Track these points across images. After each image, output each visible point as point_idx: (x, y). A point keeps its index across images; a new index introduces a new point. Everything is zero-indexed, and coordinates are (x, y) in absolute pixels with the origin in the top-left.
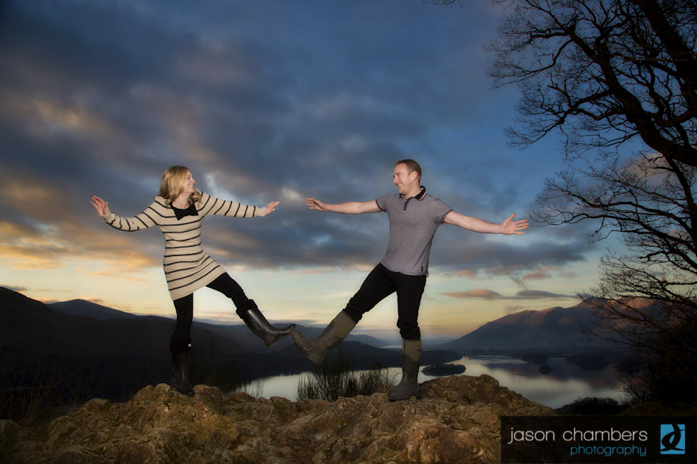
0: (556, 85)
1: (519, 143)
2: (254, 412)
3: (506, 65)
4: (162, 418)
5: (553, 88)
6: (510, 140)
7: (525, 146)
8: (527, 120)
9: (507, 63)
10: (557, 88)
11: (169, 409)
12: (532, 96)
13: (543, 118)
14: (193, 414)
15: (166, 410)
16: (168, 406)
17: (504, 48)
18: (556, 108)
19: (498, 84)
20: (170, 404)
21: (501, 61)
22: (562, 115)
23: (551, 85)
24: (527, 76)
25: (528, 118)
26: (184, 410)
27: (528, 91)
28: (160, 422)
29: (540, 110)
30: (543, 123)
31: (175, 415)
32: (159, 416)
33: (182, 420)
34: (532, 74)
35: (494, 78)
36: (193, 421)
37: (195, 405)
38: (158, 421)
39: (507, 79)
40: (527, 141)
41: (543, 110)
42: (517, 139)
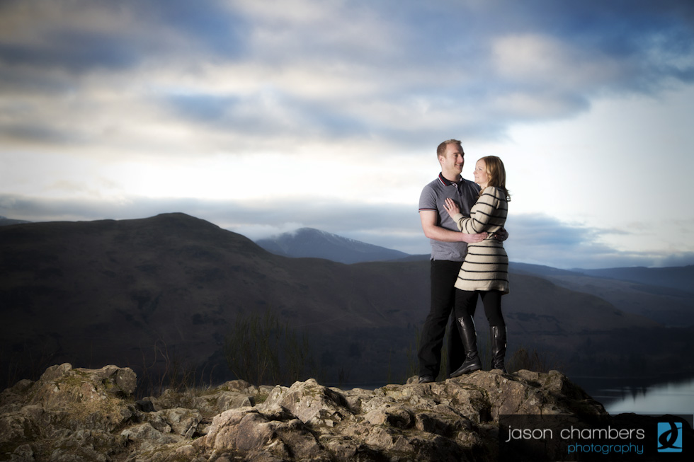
2: (226, 403)
4: (51, 399)
11: (59, 389)
14: (81, 395)
15: (56, 390)
16: (58, 386)
20: (60, 384)
26: (73, 390)
28: (49, 401)
31: (64, 395)
32: (48, 396)
33: (70, 401)
36: (80, 402)
37: (83, 386)
38: (48, 400)
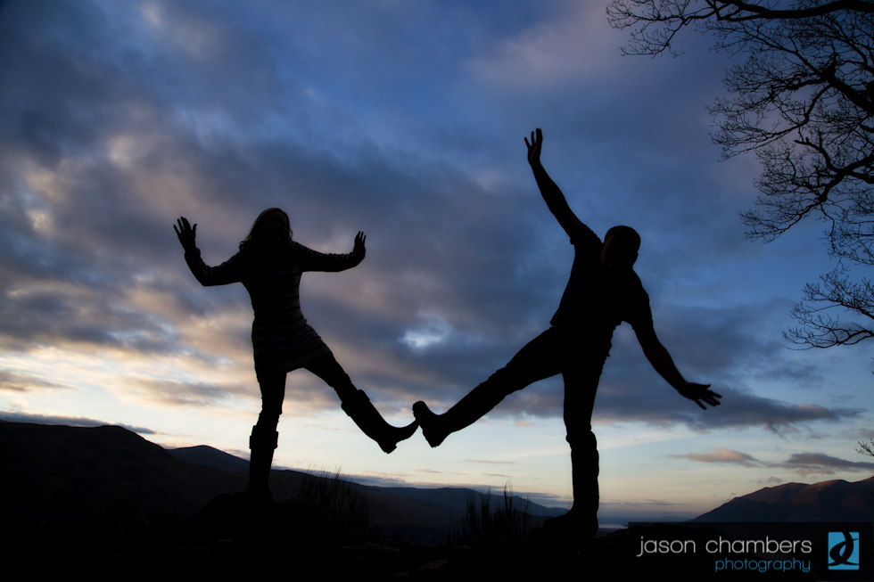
0: (807, 139)
1: (763, 233)
3: (739, 128)
5: (803, 143)
6: (750, 229)
7: (772, 236)
8: (773, 202)
9: (741, 125)
10: (808, 143)
12: (779, 167)
13: (797, 199)
17: (736, 107)
18: (813, 182)
19: (728, 153)
21: (731, 122)
22: (821, 191)
23: (801, 140)
24: (769, 140)
25: (773, 199)
27: (773, 162)
29: (790, 188)
30: (796, 206)
34: (776, 137)
35: (722, 146)
39: (741, 147)
40: (774, 229)
41: (795, 187)
42: (760, 228)
